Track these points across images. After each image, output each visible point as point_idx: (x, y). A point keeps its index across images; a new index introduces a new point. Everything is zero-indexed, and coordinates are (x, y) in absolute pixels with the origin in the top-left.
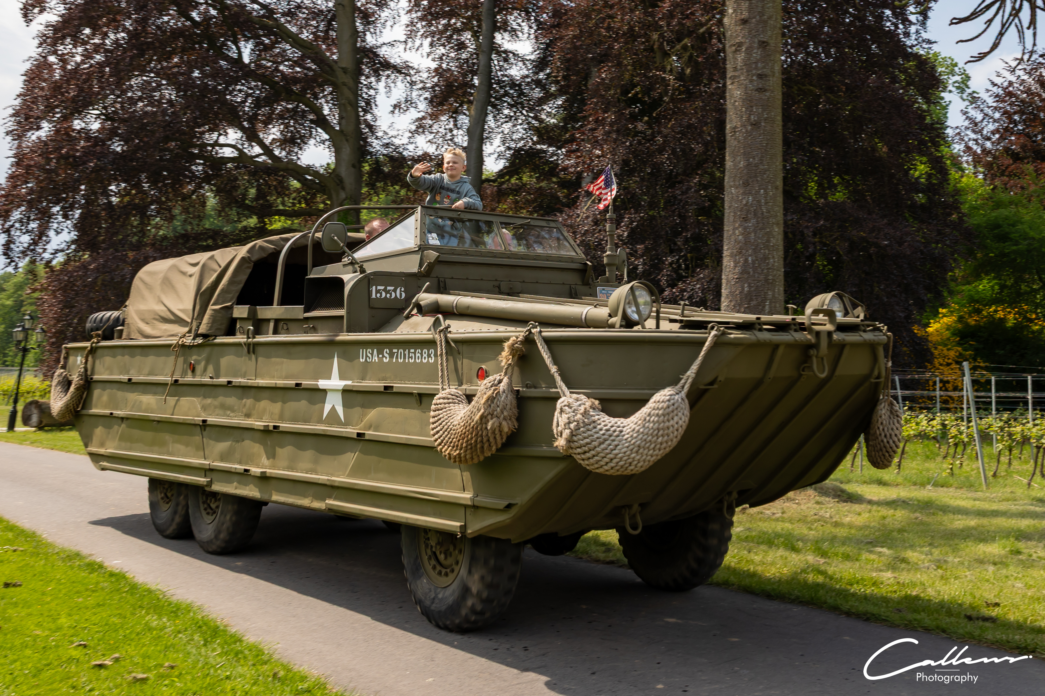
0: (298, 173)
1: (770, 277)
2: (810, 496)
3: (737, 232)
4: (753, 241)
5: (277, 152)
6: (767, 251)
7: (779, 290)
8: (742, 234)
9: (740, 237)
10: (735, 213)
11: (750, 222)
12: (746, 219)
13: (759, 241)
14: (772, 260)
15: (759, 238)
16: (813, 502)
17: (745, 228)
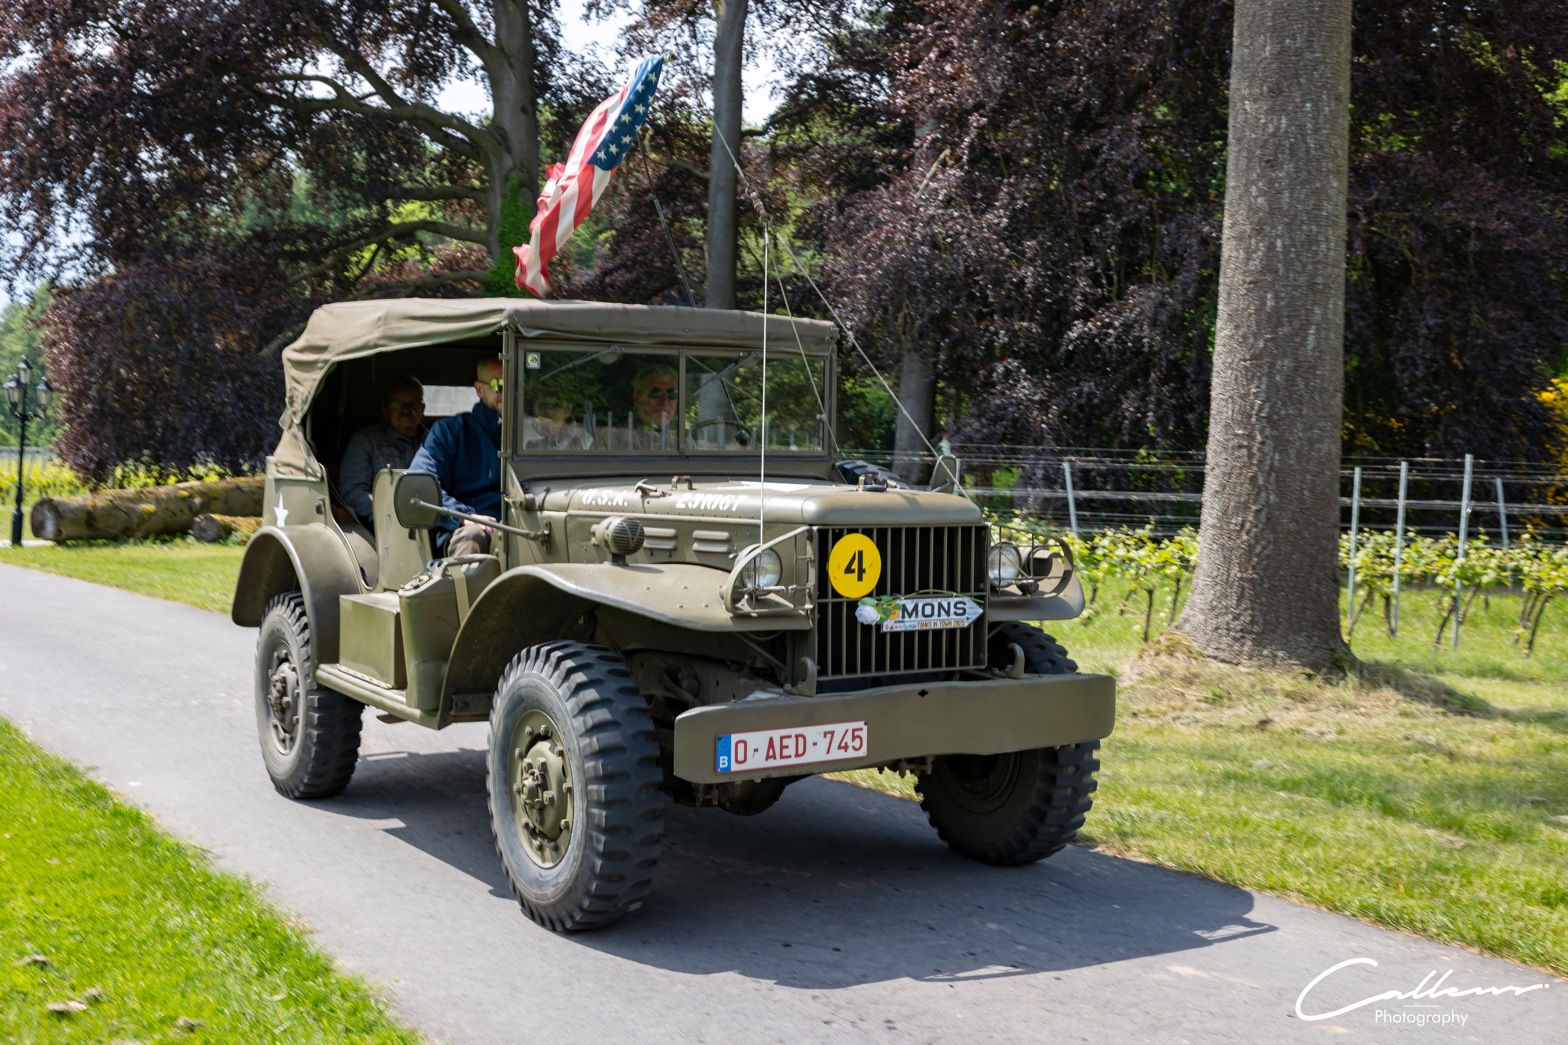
0: (433, 124)
1: (1320, 280)
2: (1388, 700)
3: (1254, 189)
4: (1285, 207)
5: (399, 91)
6: (1314, 228)
7: (1335, 304)
8: (1265, 194)
9: (1260, 200)
10: (1250, 151)
11: (1281, 169)
12: (1272, 164)
13: (1300, 207)
14: (1323, 246)
15: (1299, 202)
16: (1396, 711)
17: (1271, 182)
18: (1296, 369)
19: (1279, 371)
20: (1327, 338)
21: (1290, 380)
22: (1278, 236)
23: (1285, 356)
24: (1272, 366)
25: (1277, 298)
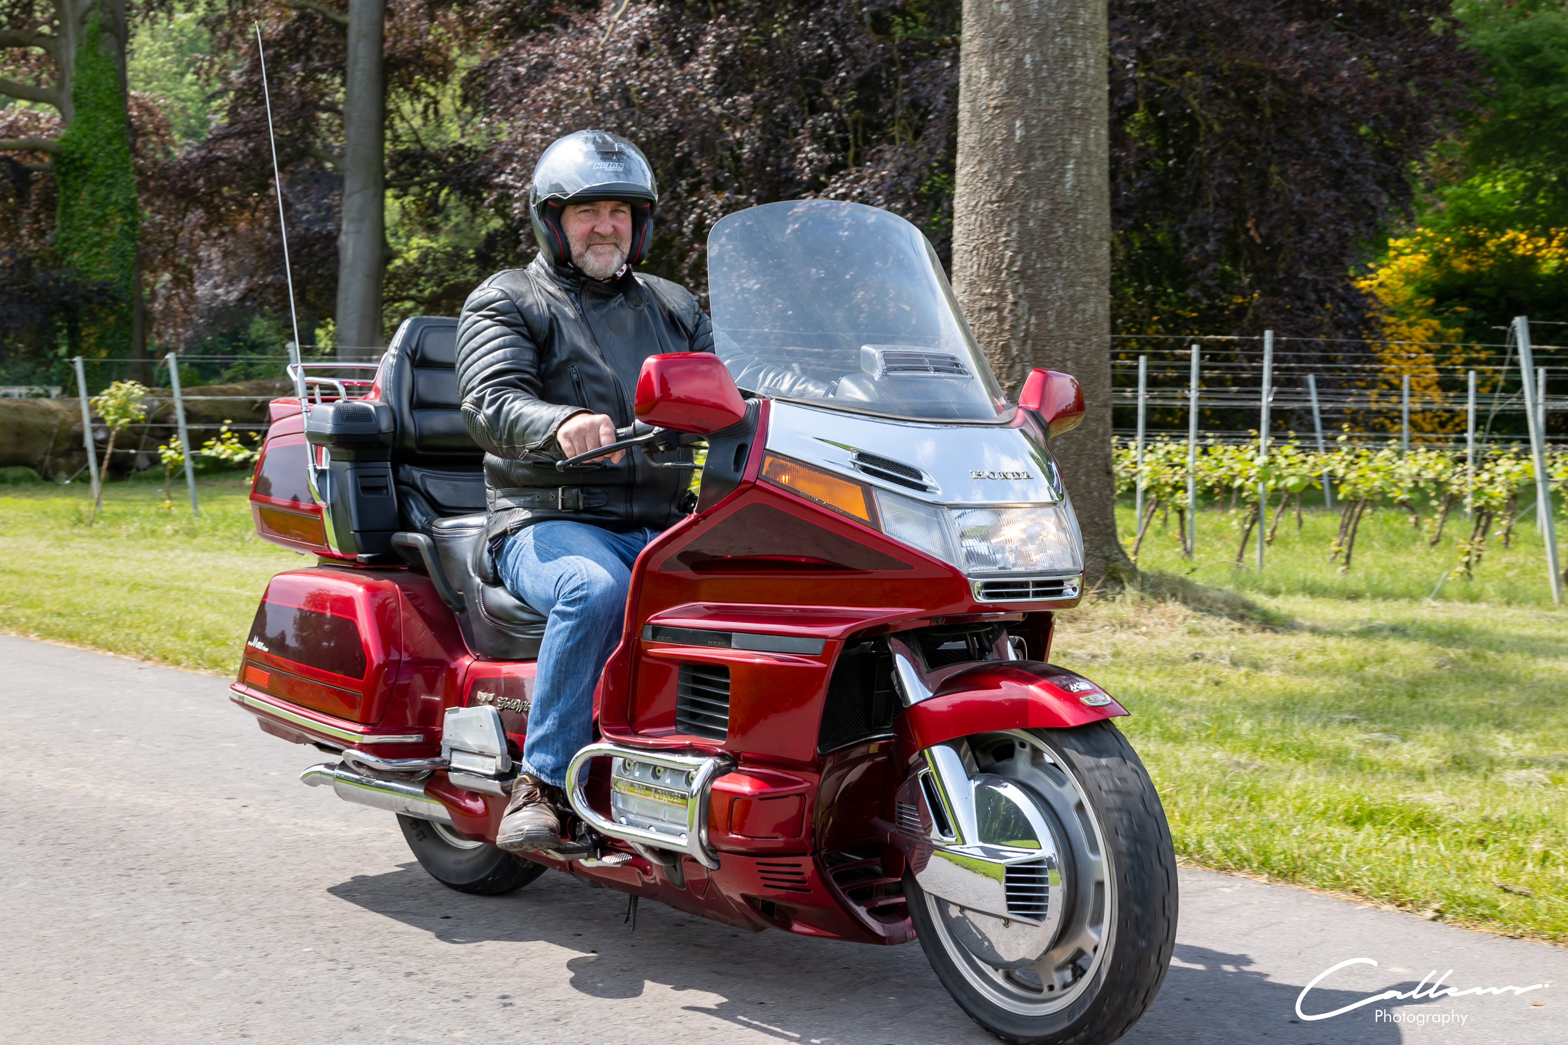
4: (1034, 16)
6: (1069, 40)
9: (1004, 7)
13: (1052, 15)
14: (1081, 62)
18: (1053, 212)
19: (1033, 216)
20: (1089, 175)
21: (1046, 226)
22: (1026, 51)
23: (1039, 197)
24: (1024, 208)
25: (1027, 125)
